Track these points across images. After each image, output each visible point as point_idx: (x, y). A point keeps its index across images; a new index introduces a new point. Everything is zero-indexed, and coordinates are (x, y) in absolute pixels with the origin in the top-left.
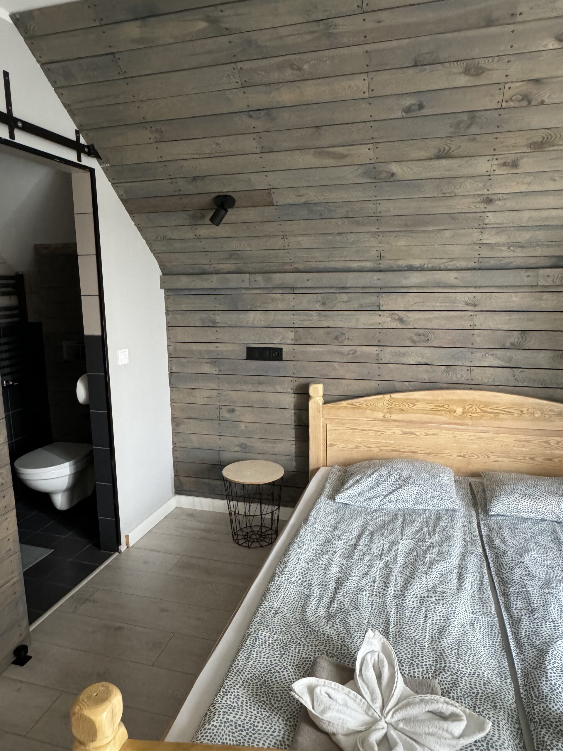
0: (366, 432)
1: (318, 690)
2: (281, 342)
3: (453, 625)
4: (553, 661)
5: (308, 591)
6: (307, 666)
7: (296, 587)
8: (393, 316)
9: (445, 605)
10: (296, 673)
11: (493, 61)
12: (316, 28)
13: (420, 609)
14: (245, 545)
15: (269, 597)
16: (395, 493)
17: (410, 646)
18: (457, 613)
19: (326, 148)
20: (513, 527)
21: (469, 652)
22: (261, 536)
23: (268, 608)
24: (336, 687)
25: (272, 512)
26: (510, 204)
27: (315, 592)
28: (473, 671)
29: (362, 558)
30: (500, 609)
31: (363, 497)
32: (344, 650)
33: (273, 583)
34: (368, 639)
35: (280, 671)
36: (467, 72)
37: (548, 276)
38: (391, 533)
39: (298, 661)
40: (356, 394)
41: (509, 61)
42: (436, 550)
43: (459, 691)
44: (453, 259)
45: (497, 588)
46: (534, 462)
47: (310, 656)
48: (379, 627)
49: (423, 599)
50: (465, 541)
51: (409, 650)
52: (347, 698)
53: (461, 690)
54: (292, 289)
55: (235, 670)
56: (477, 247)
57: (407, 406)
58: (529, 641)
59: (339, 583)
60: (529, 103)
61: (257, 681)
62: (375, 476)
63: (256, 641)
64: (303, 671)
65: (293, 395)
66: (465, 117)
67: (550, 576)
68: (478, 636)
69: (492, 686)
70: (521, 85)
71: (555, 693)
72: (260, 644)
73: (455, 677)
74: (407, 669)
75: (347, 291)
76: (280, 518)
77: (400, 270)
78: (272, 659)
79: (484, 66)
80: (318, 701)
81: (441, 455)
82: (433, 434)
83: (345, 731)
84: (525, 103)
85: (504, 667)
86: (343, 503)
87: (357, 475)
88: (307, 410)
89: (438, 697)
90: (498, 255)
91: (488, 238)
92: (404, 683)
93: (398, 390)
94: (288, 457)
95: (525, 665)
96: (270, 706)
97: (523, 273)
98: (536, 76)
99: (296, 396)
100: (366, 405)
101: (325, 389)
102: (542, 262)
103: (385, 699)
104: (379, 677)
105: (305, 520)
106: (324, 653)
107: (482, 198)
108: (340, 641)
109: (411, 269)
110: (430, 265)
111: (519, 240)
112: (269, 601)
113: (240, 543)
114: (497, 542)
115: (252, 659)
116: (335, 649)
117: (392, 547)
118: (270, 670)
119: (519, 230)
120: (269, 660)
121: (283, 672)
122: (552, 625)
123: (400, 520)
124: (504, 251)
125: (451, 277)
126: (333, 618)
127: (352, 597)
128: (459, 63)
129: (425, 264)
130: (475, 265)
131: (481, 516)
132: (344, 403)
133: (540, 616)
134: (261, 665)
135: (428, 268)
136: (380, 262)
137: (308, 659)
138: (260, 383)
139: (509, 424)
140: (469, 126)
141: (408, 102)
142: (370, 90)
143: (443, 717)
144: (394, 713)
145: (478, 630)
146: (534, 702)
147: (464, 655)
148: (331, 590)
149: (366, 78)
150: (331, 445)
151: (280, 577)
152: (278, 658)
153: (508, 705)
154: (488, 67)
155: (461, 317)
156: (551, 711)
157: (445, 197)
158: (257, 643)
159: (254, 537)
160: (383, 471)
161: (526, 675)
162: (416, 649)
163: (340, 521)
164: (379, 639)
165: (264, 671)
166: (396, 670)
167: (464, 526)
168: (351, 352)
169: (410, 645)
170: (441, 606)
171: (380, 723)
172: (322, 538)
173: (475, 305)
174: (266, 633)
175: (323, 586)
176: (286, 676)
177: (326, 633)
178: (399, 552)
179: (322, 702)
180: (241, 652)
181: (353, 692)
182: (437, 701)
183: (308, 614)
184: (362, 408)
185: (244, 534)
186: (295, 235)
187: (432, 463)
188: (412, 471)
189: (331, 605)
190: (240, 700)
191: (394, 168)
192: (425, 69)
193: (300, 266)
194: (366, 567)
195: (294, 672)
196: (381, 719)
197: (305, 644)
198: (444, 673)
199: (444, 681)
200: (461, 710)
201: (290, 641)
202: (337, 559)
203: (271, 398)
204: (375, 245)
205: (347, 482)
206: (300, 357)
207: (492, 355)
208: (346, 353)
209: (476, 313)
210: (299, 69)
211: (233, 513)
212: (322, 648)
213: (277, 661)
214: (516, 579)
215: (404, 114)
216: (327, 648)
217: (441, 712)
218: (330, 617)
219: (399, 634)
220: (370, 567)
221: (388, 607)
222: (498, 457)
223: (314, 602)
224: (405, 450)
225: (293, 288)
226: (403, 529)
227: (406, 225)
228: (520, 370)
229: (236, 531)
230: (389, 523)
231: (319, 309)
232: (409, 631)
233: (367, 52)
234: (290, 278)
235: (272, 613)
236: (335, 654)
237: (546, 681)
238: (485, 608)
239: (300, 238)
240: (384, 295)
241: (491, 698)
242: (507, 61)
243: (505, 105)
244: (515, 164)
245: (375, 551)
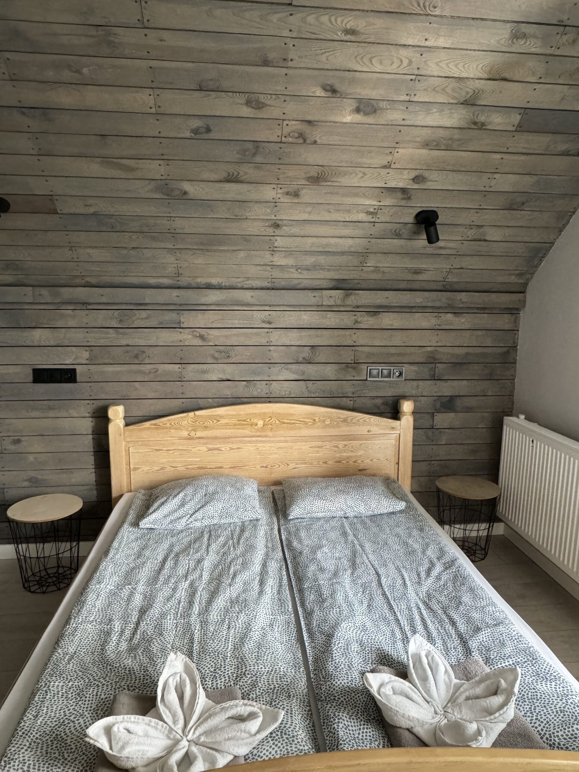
0: (171, 452)
1: (115, 729)
2: (74, 363)
3: (254, 630)
4: (337, 642)
5: (109, 627)
6: (106, 706)
7: (95, 626)
8: (194, 333)
9: (247, 612)
10: (94, 717)
11: (271, 98)
12: (94, 33)
13: (223, 621)
14: (39, 591)
15: (63, 643)
16: (201, 511)
17: (213, 660)
18: (258, 617)
19: (114, 158)
20: (308, 528)
21: (268, 652)
22: (58, 578)
23: (62, 655)
24: (136, 720)
25: (71, 549)
26: (295, 230)
27: (116, 627)
28: (271, 668)
29: (167, 581)
30: (296, 605)
31: (169, 519)
32: (147, 680)
33: (68, 627)
34: (170, 663)
35: (75, 720)
36: (249, 104)
37: (330, 297)
38: (197, 552)
39: (96, 704)
40: (160, 413)
41: (285, 101)
42: (240, 560)
43: (258, 690)
44: (248, 279)
45: (294, 586)
46: (328, 466)
47: (109, 695)
48: (183, 648)
49: (227, 611)
50: (267, 547)
51: (212, 664)
52: (147, 727)
53: (260, 689)
54: (85, 305)
55: (20, 733)
56: (269, 268)
57: (211, 422)
58: (320, 629)
59: (143, 612)
60: (305, 141)
61: (48, 737)
62: (181, 495)
63: (47, 695)
64: (102, 713)
65: (91, 419)
66: (250, 146)
67: (338, 567)
68: (276, 635)
69: (287, 678)
70: (298, 124)
71: (338, 670)
72: (52, 697)
73: (254, 678)
74: (210, 683)
75: (146, 308)
76: (80, 555)
77: (198, 287)
78: (66, 710)
79: (263, 101)
80: (115, 739)
81: (246, 468)
82: (238, 448)
83: (145, 762)
84: (301, 141)
85: (298, 658)
86: (147, 528)
87: (163, 497)
88: (107, 434)
89: (237, 701)
90: (287, 276)
91: (279, 260)
92: (206, 697)
93: (202, 406)
94: (88, 487)
95: (316, 652)
96: (62, 760)
97: (310, 294)
98: (309, 118)
99: (94, 420)
100: (170, 424)
101: (126, 411)
102: (325, 284)
103: (187, 719)
104: (181, 698)
105: (106, 553)
106: (124, 689)
107: (271, 223)
108: (143, 671)
109: (209, 287)
110: (227, 284)
111: (306, 263)
112: (63, 648)
113: (32, 590)
114: (295, 544)
115: (42, 716)
116: (138, 681)
117: (198, 565)
118: (63, 722)
119: (304, 255)
120: (62, 711)
121: (78, 720)
122: (338, 610)
123: (206, 536)
124: (293, 273)
125: (247, 296)
126: (136, 649)
127: (156, 624)
128: (241, 94)
129: (222, 283)
130: (269, 285)
131: (282, 522)
132: (147, 424)
133: (329, 604)
134: (53, 719)
135: (226, 286)
136: (178, 279)
137: (108, 699)
138: (50, 408)
139: (305, 432)
140: (254, 155)
141: (196, 123)
142: (157, 106)
143: (241, 719)
144: (196, 729)
145: (276, 629)
146: (322, 683)
147: (263, 655)
148: (134, 620)
149: (152, 94)
150: (135, 469)
151: (77, 618)
152: (73, 707)
153: (301, 692)
154: (268, 102)
155: (257, 334)
156: (335, 687)
157: (238, 219)
158: (48, 697)
159: (50, 580)
160: (189, 490)
161: (316, 660)
162: (219, 661)
163: (144, 548)
164: (181, 660)
165: (57, 725)
166: (198, 686)
167: (266, 534)
168: (153, 371)
169: (213, 658)
170: (243, 614)
171: (181, 743)
172: (124, 568)
173: (270, 323)
174: (59, 682)
175: (125, 618)
176: (82, 723)
177: (128, 667)
178: (205, 569)
179: (120, 739)
180: (28, 711)
181: (154, 720)
182: (236, 706)
183: (108, 651)
184: (166, 428)
185: (37, 578)
186: (85, 247)
187: (236, 476)
188: (217, 486)
189: (133, 637)
190: (27, 765)
191: (187, 186)
192: (209, 95)
193: (93, 281)
194: (171, 590)
195: (91, 717)
196: (183, 739)
197: (104, 684)
198: (244, 678)
199: (244, 685)
200: (258, 708)
201: (87, 685)
202: (141, 588)
203: (66, 424)
204: (173, 262)
205: (152, 505)
206: (96, 378)
207: (287, 369)
208: (147, 372)
209: (271, 330)
210: (78, 72)
211: (22, 557)
212: (123, 684)
213: (71, 711)
214: (310, 574)
215: (193, 135)
216: (128, 683)
217: (240, 715)
218: (132, 649)
219: (203, 650)
220: (174, 590)
221: (193, 625)
222: (297, 464)
223: (114, 638)
224: (211, 466)
225: (86, 303)
226: (209, 545)
227: (202, 244)
228: (312, 382)
229: (27, 578)
230: (195, 542)
231: (116, 326)
232: (213, 645)
233: (151, 67)
234: (81, 293)
235: (66, 660)
236: (137, 686)
237: (332, 661)
238: (283, 607)
239: (90, 251)
240: (183, 312)
241: (286, 689)
242: (283, 100)
243: (284, 139)
244: (296, 195)
245: (180, 572)
